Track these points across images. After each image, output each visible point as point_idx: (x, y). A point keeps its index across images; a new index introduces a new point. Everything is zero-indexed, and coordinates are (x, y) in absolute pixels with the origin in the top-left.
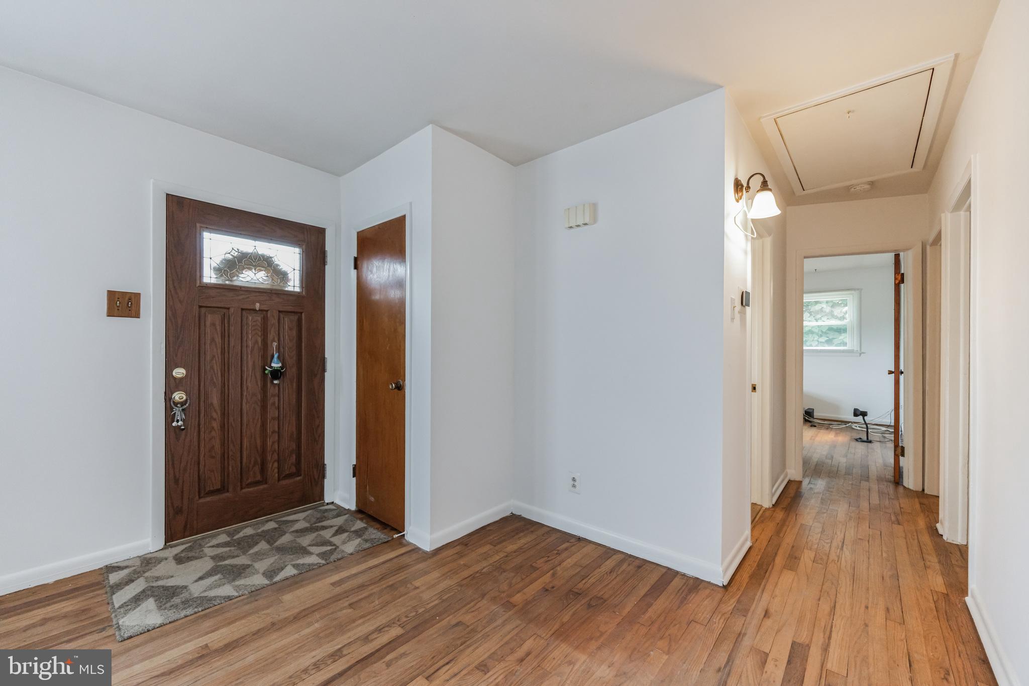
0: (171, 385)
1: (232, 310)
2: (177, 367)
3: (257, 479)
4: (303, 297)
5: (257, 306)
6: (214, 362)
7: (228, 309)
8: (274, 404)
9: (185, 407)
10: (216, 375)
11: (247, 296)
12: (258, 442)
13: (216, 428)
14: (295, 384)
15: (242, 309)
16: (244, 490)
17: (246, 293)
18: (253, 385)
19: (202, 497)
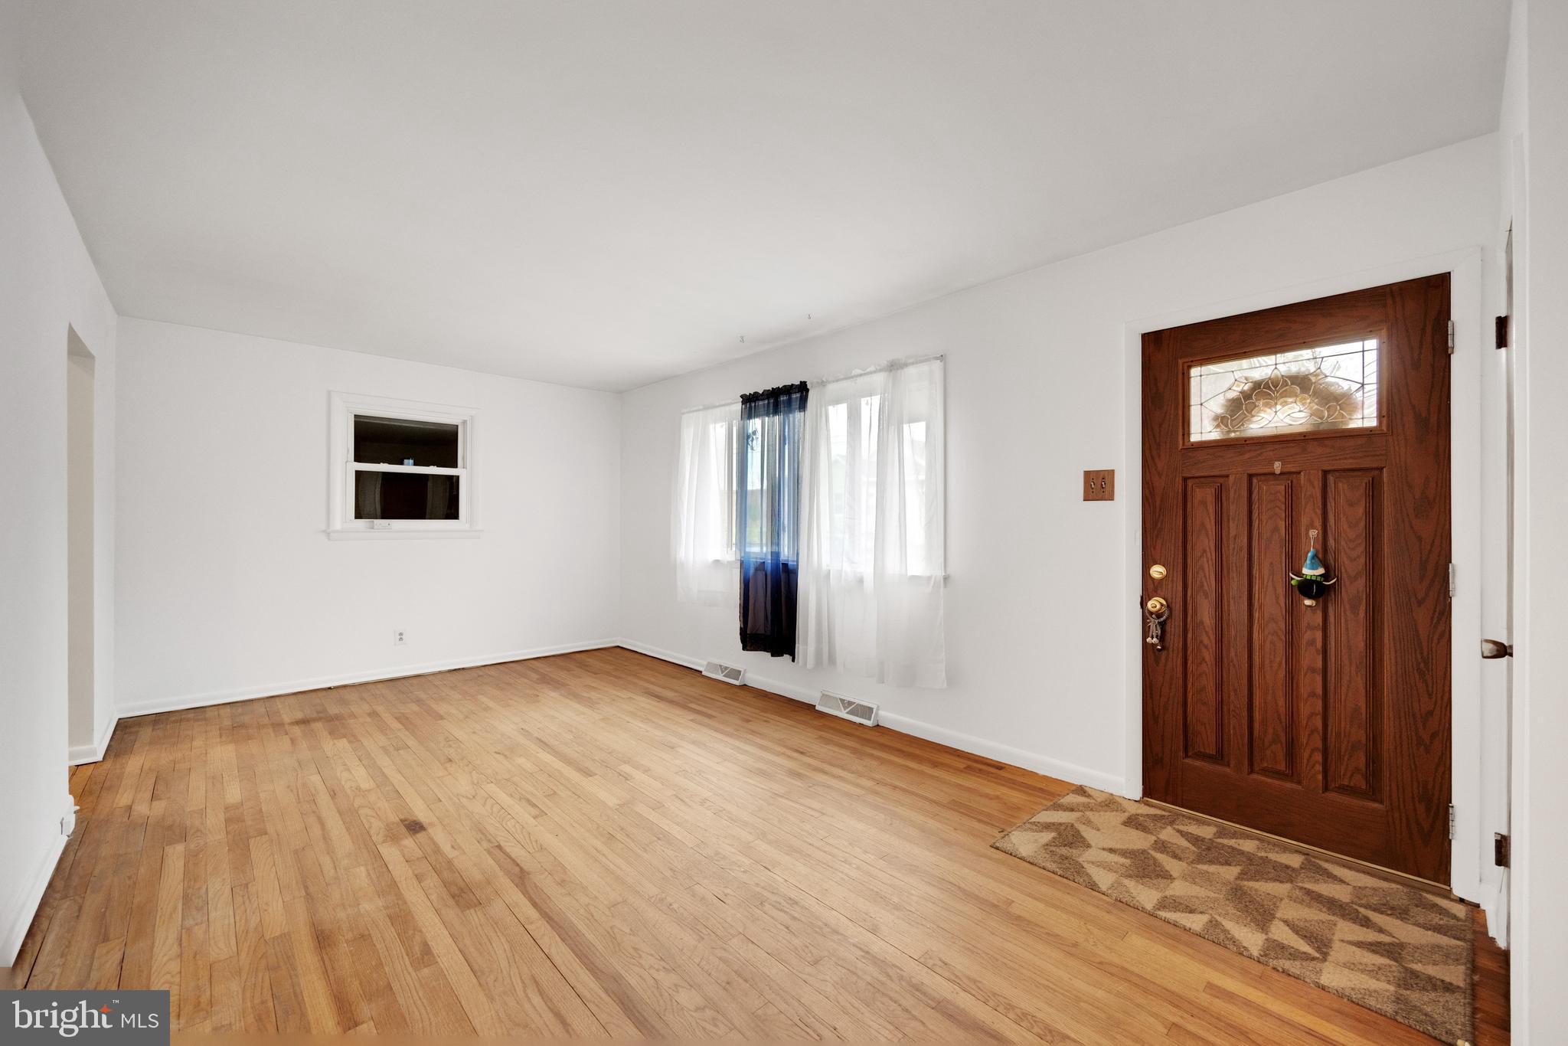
0: (1150, 587)
1: (1231, 478)
2: (1155, 563)
3: (1279, 767)
4: (1382, 434)
5: (1277, 467)
6: (1205, 559)
7: (1228, 476)
8: (1312, 642)
9: (1162, 619)
10: (1208, 580)
11: (1258, 452)
12: (1281, 702)
13: (1207, 659)
14: (1362, 614)
15: (1250, 476)
16: (1254, 776)
17: (1257, 448)
18: (1271, 602)
19: (1190, 757)
